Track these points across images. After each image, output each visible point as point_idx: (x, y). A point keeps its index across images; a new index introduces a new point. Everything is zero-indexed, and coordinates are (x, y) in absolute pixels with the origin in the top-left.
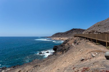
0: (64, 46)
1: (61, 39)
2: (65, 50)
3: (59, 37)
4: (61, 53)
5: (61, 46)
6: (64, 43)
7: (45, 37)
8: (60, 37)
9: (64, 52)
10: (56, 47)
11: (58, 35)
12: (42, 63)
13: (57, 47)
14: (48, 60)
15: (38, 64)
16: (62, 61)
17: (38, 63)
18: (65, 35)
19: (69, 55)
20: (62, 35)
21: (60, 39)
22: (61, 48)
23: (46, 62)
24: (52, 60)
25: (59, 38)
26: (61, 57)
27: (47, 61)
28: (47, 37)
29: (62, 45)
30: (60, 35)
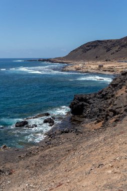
0: (113, 96)
1: (107, 66)
2: (115, 113)
3: (97, 58)
4: (100, 125)
5: (103, 96)
6: (114, 86)
7: (40, 60)
8: (100, 60)
9: (111, 121)
10: (82, 99)
11: (93, 51)
12: (22, 163)
13: (86, 100)
14: (47, 152)
15: (8, 166)
16: (90, 161)
17: (6, 160)
18: (124, 49)
19: (121, 140)
20: (108, 50)
21: (101, 66)
22: (103, 104)
23: (37, 157)
24: (62, 153)
25: (99, 63)
26: (89, 143)
27: (41, 153)
28: (48, 60)
29: (104, 94)
30: (102, 50)
